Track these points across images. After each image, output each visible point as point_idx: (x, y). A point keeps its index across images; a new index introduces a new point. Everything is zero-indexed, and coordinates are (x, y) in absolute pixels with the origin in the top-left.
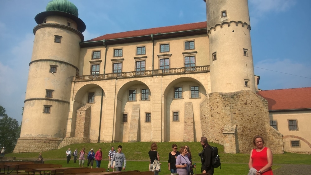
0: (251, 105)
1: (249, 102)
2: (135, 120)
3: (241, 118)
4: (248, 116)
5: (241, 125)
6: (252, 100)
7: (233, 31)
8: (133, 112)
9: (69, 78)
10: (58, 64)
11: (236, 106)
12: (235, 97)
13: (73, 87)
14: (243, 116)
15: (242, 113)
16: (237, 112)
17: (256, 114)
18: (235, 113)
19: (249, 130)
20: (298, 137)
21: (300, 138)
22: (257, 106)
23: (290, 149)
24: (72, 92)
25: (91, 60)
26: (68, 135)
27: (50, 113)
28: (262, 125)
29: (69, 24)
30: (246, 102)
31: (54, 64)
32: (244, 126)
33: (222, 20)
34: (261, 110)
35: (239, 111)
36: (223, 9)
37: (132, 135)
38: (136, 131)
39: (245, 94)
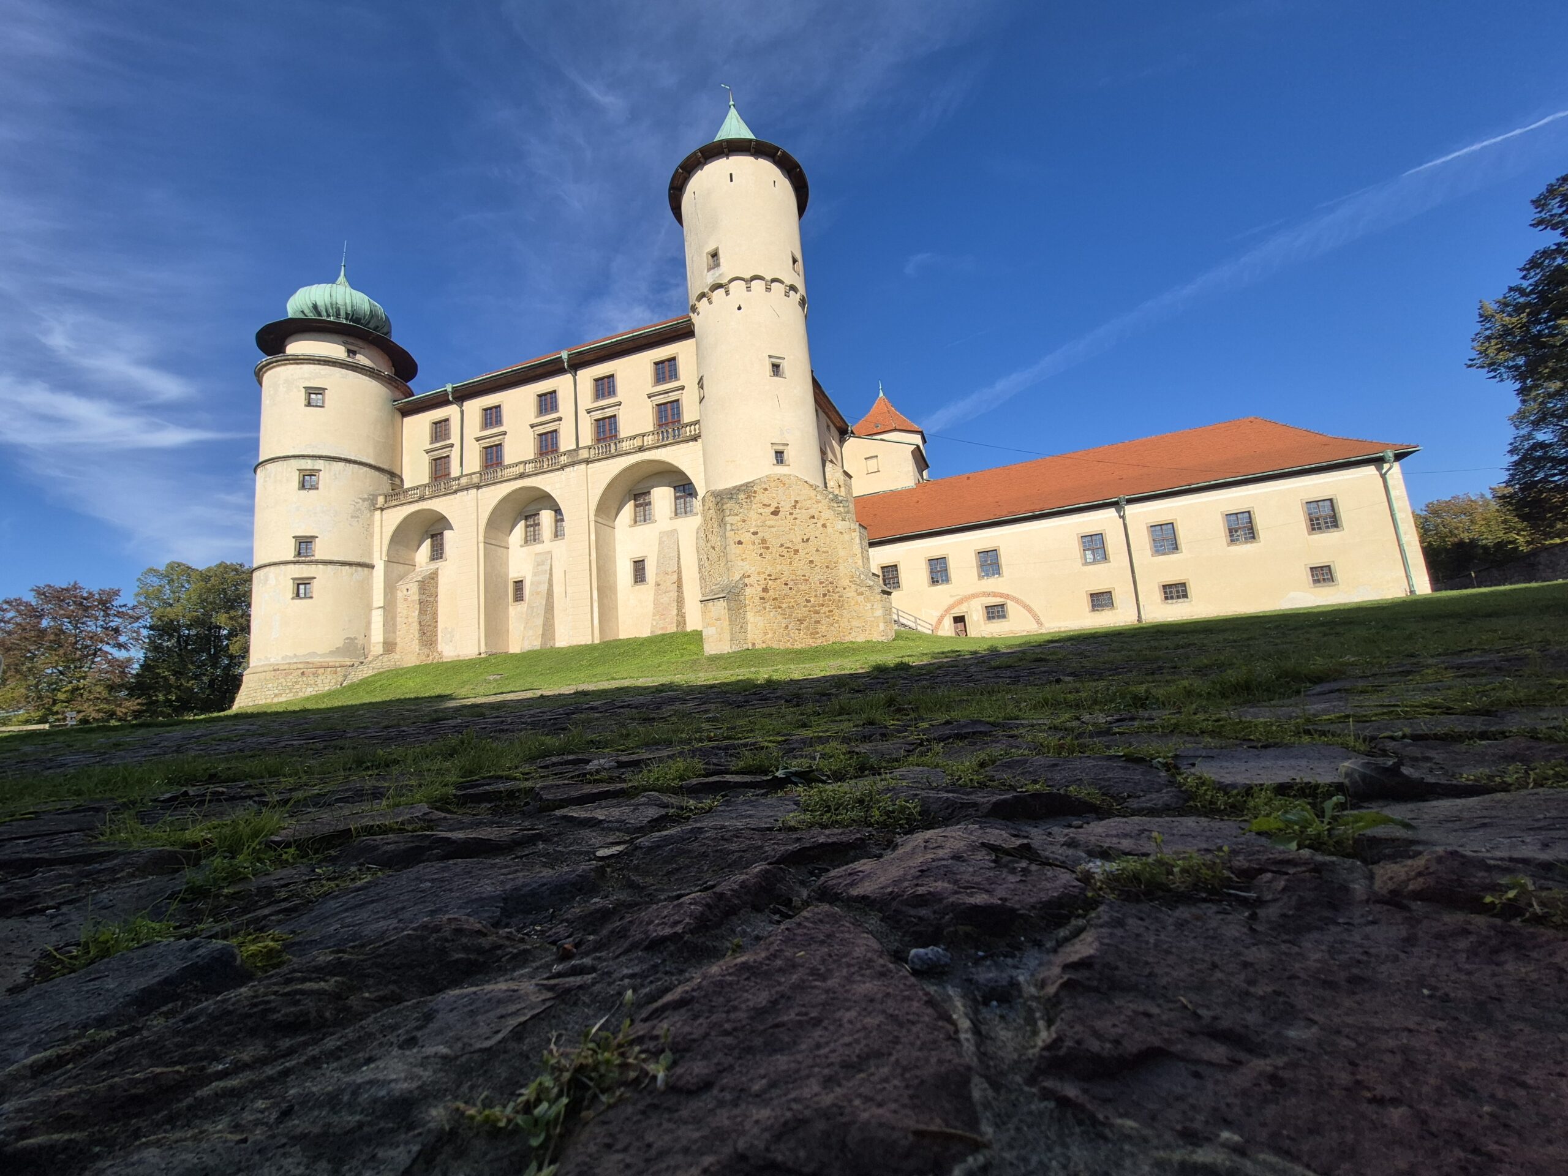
0: (791, 514)
1: (786, 507)
2: (538, 593)
3: (761, 555)
4: (782, 545)
5: (759, 573)
6: (796, 502)
7: (739, 308)
8: (535, 574)
9: (364, 500)
10: (319, 464)
11: (744, 521)
12: (742, 496)
13: (377, 524)
14: (768, 548)
15: (764, 541)
16: (747, 537)
17: (808, 540)
18: (740, 543)
19: (786, 584)
20: (1001, 595)
21: (1007, 596)
22: (813, 517)
23: (983, 628)
24: (377, 536)
25: (430, 447)
26: (377, 648)
27: (311, 597)
28: (827, 567)
29: (351, 352)
30: (777, 508)
31: (308, 464)
32: (770, 575)
33: (710, 278)
34: (824, 526)
35: (755, 533)
36: (710, 248)
37: (531, 633)
38: (540, 621)
39: (772, 485)
